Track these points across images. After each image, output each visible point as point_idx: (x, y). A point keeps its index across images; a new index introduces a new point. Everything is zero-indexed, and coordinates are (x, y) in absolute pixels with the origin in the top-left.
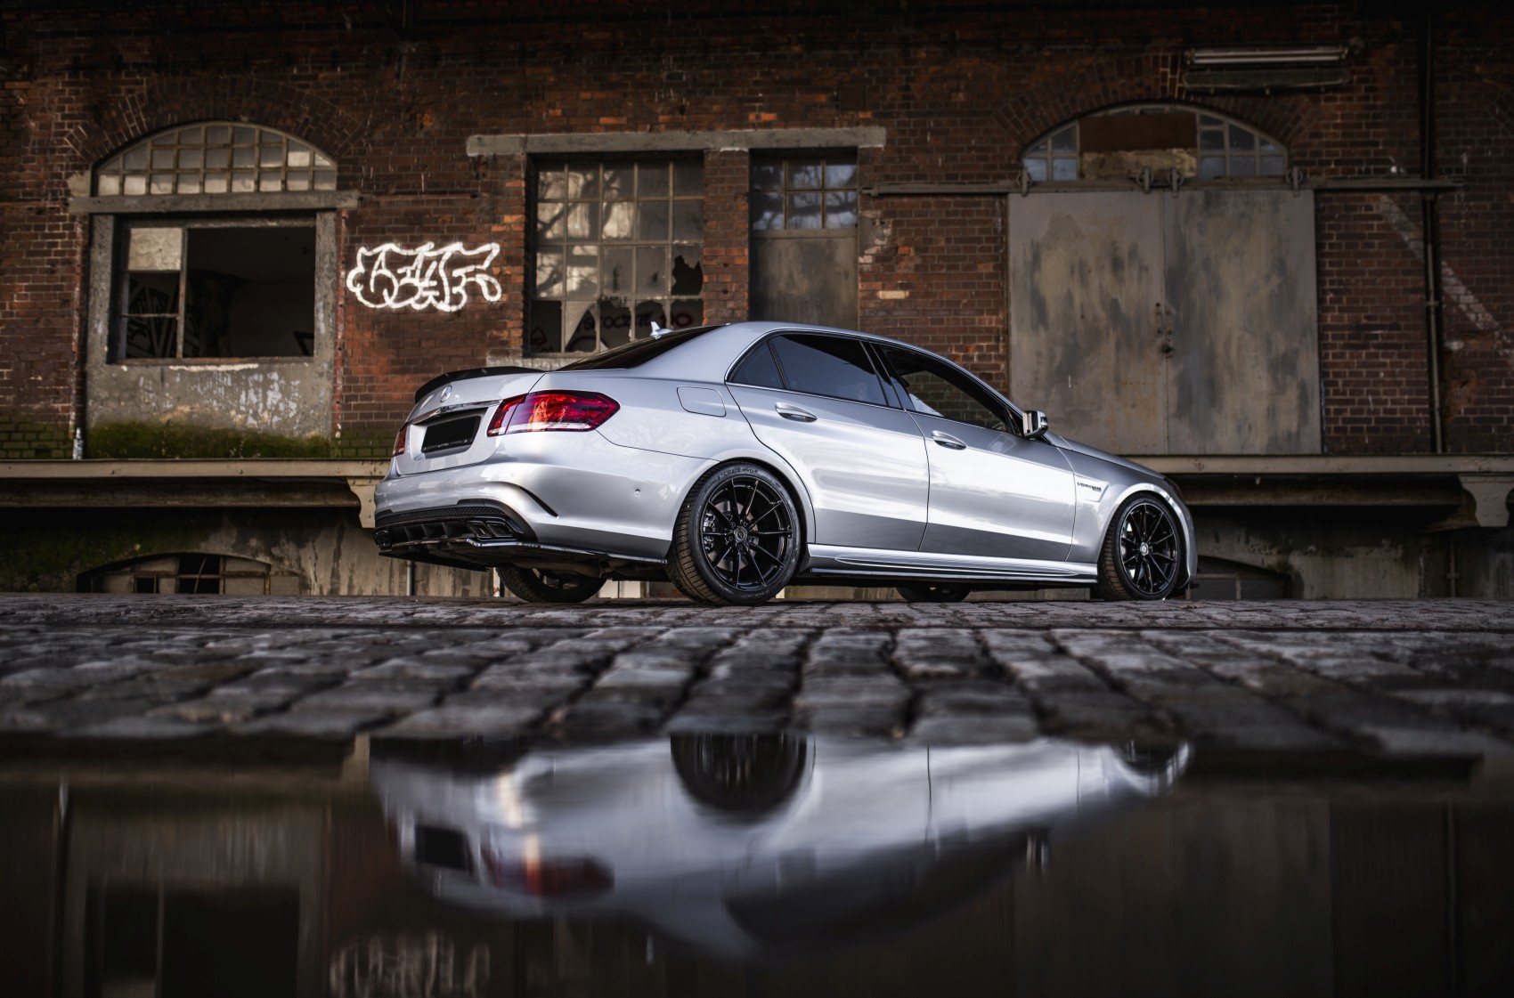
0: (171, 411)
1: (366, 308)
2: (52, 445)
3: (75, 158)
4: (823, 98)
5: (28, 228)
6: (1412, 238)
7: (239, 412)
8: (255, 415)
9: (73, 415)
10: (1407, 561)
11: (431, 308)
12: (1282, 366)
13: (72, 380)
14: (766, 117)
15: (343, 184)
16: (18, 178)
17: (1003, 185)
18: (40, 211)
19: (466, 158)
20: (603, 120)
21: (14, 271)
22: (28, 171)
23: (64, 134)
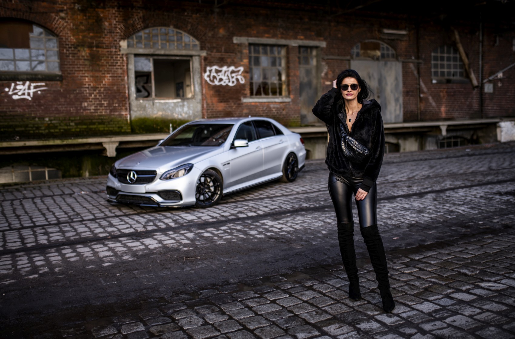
0: (156, 114)
1: (210, 85)
2: (123, 125)
3: (121, 35)
4: (313, 34)
5: (108, 57)
6: (415, 72)
7: (176, 114)
8: (181, 115)
9: (128, 116)
10: (416, 140)
11: (227, 85)
12: (397, 100)
13: (127, 105)
14: (302, 37)
15: (202, 48)
16: (103, 41)
17: (348, 58)
18: (111, 52)
19: (233, 43)
20: (266, 35)
21: (105, 71)
22: (106, 39)
23: (117, 27)
